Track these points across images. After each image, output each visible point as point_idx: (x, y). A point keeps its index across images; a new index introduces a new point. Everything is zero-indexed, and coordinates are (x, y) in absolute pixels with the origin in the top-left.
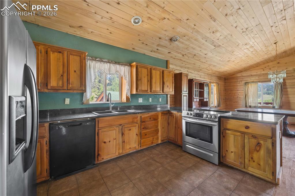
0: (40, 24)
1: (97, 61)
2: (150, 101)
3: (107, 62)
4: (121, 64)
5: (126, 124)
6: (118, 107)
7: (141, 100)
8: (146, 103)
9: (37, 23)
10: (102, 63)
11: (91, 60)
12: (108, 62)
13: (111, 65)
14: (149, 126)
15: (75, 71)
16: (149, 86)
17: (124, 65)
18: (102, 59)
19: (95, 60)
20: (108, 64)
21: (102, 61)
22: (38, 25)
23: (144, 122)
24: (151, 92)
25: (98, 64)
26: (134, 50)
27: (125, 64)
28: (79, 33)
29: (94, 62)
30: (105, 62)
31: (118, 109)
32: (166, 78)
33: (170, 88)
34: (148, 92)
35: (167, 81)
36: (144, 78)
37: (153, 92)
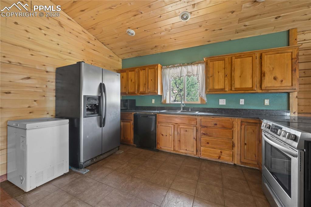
0: (141, 55)
1: (171, 67)
2: (241, 103)
3: (178, 66)
4: (194, 63)
5: (182, 124)
6: (189, 108)
7: (222, 102)
8: (233, 106)
9: (139, 56)
10: (175, 68)
11: (166, 68)
12: (180, 66)
13: (183, 67)
14: (214, 133)
15: (152, 80)
16: (227, 82)
17: (196, 64)
18: (174, 65)
19: (169, 67)
20: (180, 68)
21: (175, 67)
22: (141, 56)
23: (205, 126)
24: (231, 90)
25: (171, 70)
26: (210, 42)
27: (197, 62)
28: (159, 51)
29: (168, 69)
30: (177, 66)
31: (189, 110)
32: (270, 65)
33: (282, 81)
34: (226, 90)
35: (272, 69)
36: (218, 73)
37: (236, 90)
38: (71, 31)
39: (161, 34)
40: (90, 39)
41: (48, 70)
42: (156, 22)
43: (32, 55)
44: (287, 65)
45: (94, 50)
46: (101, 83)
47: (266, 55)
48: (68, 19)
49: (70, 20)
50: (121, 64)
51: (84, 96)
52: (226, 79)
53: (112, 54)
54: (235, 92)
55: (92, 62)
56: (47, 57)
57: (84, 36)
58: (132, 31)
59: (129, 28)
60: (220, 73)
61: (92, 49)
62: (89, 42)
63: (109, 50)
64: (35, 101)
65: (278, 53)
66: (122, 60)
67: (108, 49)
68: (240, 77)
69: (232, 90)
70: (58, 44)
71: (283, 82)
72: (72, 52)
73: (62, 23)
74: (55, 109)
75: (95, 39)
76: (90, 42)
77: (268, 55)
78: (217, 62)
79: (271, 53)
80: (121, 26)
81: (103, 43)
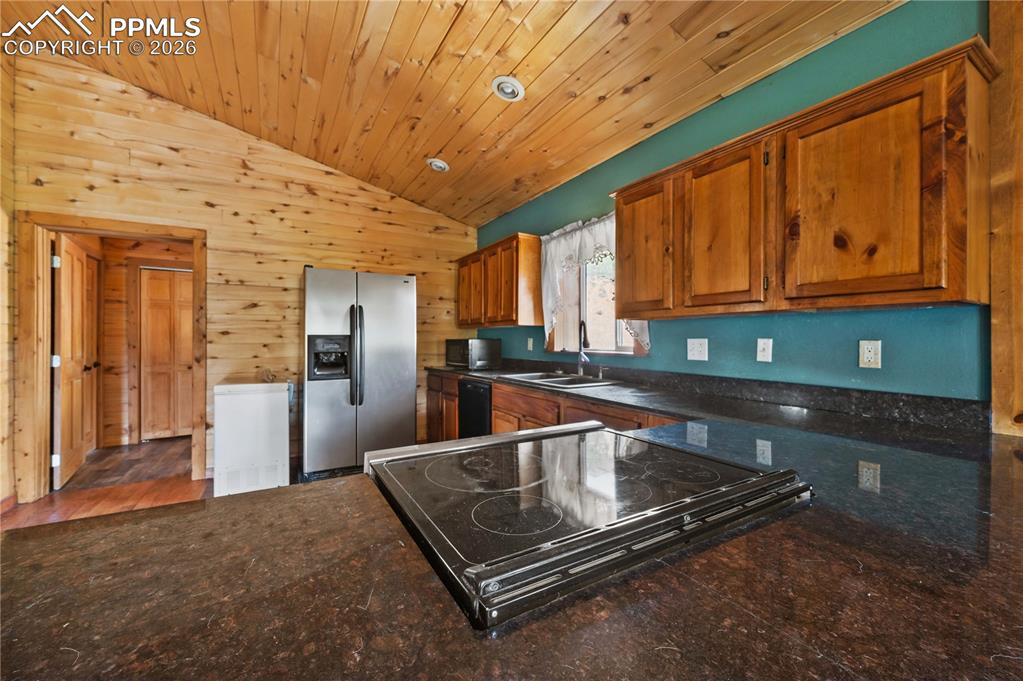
3: (575, 230)
5: (532, 419)
7: (698, 351)
8: (731, 367)
12: (578, 229)
13: (586, 233)
16: (668, 274)
19: (555, 238)
20: (578, 234)
21: (566, 233)
24: (683, 302)
29: (554, 244)
30: (572, 231)
31: (598, 376)
32: (819, 179)
33: (872, 251)
34: (666, 306)
35: (826, 198)
36: (647, 241)
37: (697, 303)
38: (333, 196)
39: (499, 147)
40: (378, 201)
41: (287, 286)
42: (461, 126)
43: (260, 263)
44: (898, 166)
45: (389, 224)
46: (353, 306)
47: (801, 138)
48: (328, 173)
49: (331, 173)
50: (476, 242)
51: (309, 336)
52: (668, 264)
53: (443, 222)
54: (697, 311)
55: (383, 254)
56: (285, 261)
57: (362, 198)
58: (439, 163)
59: (426, 156)
60: (650, 244)
61: (385, 223)
62: (375, 209)
63: (434, 213)
64: (265, 346)
65: (853, 117)
66: (479, 229)
67: (431, 212)
68: (710, 248)
69: (686, 304)
70: (306, 232)
71: (877, 256)
72: (333, 242)
73: (314, 185)
74: (297, 362)
75: (392, 198)
76: (380, 208)
77: (812, 137)
78: (644, 200)
79: (820, 123)
80: (410, 158)
81: (412, 201)
